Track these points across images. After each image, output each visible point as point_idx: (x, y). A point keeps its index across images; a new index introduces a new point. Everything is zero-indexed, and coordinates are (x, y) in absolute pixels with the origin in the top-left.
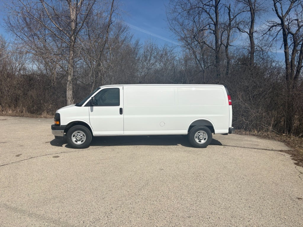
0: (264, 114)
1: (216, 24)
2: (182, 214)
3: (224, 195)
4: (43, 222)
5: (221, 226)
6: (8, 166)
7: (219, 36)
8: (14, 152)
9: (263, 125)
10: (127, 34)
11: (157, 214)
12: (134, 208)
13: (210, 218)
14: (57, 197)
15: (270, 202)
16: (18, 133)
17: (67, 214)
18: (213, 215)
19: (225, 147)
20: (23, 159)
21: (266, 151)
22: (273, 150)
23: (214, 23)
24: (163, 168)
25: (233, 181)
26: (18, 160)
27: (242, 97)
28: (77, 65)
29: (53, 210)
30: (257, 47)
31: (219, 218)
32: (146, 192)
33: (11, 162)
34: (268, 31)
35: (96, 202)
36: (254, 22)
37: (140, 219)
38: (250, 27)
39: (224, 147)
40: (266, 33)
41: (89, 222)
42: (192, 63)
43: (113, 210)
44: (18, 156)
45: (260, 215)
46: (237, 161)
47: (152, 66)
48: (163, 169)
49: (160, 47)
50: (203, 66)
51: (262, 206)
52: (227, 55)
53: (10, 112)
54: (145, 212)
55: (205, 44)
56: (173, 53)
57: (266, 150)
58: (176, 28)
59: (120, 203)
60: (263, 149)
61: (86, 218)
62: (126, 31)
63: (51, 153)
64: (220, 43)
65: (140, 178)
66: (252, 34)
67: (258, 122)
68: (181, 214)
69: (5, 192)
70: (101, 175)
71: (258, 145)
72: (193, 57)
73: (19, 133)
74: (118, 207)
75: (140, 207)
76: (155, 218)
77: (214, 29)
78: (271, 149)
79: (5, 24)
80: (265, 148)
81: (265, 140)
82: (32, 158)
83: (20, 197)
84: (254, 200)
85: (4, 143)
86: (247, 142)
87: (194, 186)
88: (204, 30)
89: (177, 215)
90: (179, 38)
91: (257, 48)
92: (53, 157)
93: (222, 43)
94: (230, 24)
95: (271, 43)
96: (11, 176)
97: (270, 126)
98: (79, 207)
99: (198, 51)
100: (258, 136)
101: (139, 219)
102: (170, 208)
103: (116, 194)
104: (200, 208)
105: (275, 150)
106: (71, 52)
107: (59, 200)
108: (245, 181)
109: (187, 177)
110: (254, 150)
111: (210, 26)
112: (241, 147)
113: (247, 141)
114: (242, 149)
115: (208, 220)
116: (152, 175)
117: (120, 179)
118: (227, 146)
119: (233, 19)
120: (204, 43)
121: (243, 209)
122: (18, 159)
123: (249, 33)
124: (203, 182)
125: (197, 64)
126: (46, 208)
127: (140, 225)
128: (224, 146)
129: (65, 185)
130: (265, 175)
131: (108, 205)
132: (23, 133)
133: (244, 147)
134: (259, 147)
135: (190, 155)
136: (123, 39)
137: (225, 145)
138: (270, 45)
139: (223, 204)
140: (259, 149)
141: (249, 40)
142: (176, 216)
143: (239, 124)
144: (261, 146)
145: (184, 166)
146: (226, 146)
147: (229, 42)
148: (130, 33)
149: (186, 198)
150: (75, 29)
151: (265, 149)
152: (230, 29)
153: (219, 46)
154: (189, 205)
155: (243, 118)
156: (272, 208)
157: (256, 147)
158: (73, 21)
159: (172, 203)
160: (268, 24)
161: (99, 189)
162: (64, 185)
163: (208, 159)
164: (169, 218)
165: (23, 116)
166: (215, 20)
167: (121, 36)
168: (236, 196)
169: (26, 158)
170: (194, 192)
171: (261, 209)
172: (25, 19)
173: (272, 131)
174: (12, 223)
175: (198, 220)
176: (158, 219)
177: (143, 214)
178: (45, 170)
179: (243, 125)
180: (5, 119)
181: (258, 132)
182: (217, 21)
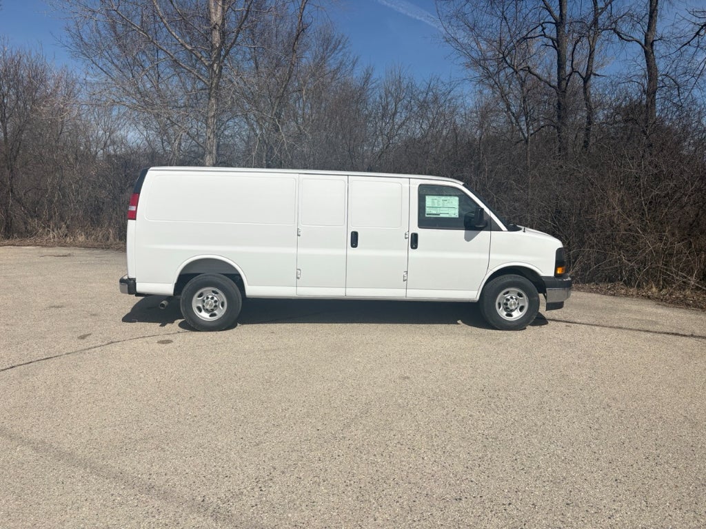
0: (677, 245)
1: (559, 24)
2: (441, 490)
3: (553, 446)
4: (112, 495)
5: (537, 526)
6: (57, 361)
7: (569, 54)
8: (75, 329)
9: (672, 273)
10: (344, 55)
11: (381, 489)
12: (326, 470)
13: (510, 504)
14: (152, 437)
15: (671, 470)
16: (90, 287)
17: (168, 477)
18: (520, 498)
19: (570, 327)
20: (93, 346)
21: (677, 337)
22: (695, 337)
23: (554, 21)
24: (408, 374)
25: (581, 411)
26: (81, 347)
27: (622, 202)
28: (225, 129)
29: (139, 466)
30: (664, 77)
31: (533, 504)
32: (359, 432)
33: (66, 351)
34: (695, 36)
35: (238, 452)
36: (656, 16)
37: (336, 497)
38: (646, 28)
39: (567, 326)
40: (689, 42)
41: (215, 500)
42: (500, 122)
43: (276, 474)
44: (83, 337)
45: (641, 503)
46: (598, 362)
47: (399, 128)
48: (408, 378)
49: (420, 83)
50: (524, 127)
51: (650, 478)
52: (587, 99)
53: (81, 238)
54: (352, 482)
55: (531, 73)
56: (452, 99)
57: (676, 334)
58: (458, 36)
59: (294, 456)
60: (668, 333)
61: (210, 489)
62: (341, 49)
63: (156, 333)
64: (568, 69)
65: (351, 398)
66: (652, 45)
67: (660, 265)
68: (439, 491)
69: (41, 420)
70: (261, 387)
71: (656, 323)
72: (502, 105)
73: (94, 285)
74: (289, 466)
75: (341, 468)
76: (374, 498)
77: (554, 35)
78: (690, 334)
79: (70, 40)
80: (674, 331)
81: (675, 309)
82: (112, 342)
83: (70, 434)
84: (631, 462)
85: (58, 307)
86: (628, 315)
87: (480, 422)
88: (529, 38)
89: (429, 493)
90: (469, 60)
91: (662, 81)
92: (158, 342)
93: (573, 71)
94: (595, 22)
95: (701, 68)
96: (60, 385)
97: (692, 276)
98: (198, 461)
99: (515, 91)
100: (660, 301)
101: (335, 499)
102: (414, 474)
103: (288, 435)
104: (488, 477)
105: (699, 337)
106: (213, 101)
107: (157, 443)
108: (612, 412)
109: (466, 398)
110: (643, 335)
111: (543, 29)
112: (610, 327)
113: (629, 311)
114: (614, 332)
115: (505, 510)
116: (380, 390)
117: (304, 399)
118: (576, 323)
119: (603, 9)
120: (529, 70)
121: (600, 485)
122: (84, 344)
123: (643, 42)
124: (504, 411)
125: (512, 123)
126: (124, 462)
127: (335, 514)
128: (568, 324)
129: (173, 409)
130: (667, 400)
131: (266, 460)
132: (102, 285)
133: (620, 328)
134: (658, 328)
135: (479, 343)
136: (334, 67)
137: (569, 322)
138: (698, 72)
139: (550, 469)
140: (659, 333)
141: (645, 61)
142: (427, 495)
143: (612, 269)
144: (663, 325)
145: (461, 370)
146: (572, 323)
147: (594, 66)
148: (350, 53)
149: (457, 450)
150: (220, 46)
151: (673, 334)
152: (596, 34)
153: (567, 78)
154: (460, 469)
155: (622, 255)
156: (677, 486)
157: (650, 328)
158: (215, 28)
159: (421, 461)
160: (694, 19)
161: (252, 420)
162: (171, 407)
163: (524, 354)
164: (409, 500)
165: (108, 248)
166: (557, 14)
167: (331, 62)
168: (585, 451)
169: (100, 344)
170: (479, 437)
171: (647, 486)
172: (114, 27)
173: (697, 287)
174: (42, 494)
175: (479, 509)
176: (380, 500)
177: (347, 486)
178: (137, 373)
179: (621, 273)
180: (69, 255)
181: (661, 290)
182: (561, 15)
